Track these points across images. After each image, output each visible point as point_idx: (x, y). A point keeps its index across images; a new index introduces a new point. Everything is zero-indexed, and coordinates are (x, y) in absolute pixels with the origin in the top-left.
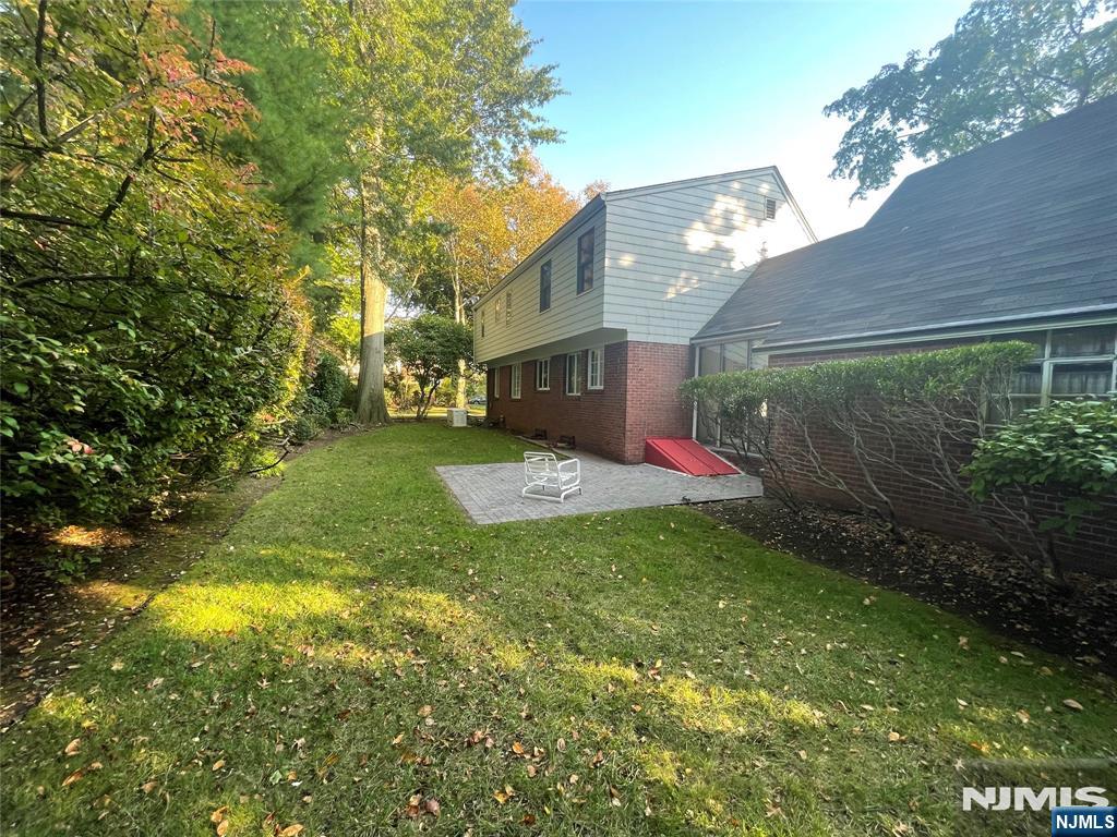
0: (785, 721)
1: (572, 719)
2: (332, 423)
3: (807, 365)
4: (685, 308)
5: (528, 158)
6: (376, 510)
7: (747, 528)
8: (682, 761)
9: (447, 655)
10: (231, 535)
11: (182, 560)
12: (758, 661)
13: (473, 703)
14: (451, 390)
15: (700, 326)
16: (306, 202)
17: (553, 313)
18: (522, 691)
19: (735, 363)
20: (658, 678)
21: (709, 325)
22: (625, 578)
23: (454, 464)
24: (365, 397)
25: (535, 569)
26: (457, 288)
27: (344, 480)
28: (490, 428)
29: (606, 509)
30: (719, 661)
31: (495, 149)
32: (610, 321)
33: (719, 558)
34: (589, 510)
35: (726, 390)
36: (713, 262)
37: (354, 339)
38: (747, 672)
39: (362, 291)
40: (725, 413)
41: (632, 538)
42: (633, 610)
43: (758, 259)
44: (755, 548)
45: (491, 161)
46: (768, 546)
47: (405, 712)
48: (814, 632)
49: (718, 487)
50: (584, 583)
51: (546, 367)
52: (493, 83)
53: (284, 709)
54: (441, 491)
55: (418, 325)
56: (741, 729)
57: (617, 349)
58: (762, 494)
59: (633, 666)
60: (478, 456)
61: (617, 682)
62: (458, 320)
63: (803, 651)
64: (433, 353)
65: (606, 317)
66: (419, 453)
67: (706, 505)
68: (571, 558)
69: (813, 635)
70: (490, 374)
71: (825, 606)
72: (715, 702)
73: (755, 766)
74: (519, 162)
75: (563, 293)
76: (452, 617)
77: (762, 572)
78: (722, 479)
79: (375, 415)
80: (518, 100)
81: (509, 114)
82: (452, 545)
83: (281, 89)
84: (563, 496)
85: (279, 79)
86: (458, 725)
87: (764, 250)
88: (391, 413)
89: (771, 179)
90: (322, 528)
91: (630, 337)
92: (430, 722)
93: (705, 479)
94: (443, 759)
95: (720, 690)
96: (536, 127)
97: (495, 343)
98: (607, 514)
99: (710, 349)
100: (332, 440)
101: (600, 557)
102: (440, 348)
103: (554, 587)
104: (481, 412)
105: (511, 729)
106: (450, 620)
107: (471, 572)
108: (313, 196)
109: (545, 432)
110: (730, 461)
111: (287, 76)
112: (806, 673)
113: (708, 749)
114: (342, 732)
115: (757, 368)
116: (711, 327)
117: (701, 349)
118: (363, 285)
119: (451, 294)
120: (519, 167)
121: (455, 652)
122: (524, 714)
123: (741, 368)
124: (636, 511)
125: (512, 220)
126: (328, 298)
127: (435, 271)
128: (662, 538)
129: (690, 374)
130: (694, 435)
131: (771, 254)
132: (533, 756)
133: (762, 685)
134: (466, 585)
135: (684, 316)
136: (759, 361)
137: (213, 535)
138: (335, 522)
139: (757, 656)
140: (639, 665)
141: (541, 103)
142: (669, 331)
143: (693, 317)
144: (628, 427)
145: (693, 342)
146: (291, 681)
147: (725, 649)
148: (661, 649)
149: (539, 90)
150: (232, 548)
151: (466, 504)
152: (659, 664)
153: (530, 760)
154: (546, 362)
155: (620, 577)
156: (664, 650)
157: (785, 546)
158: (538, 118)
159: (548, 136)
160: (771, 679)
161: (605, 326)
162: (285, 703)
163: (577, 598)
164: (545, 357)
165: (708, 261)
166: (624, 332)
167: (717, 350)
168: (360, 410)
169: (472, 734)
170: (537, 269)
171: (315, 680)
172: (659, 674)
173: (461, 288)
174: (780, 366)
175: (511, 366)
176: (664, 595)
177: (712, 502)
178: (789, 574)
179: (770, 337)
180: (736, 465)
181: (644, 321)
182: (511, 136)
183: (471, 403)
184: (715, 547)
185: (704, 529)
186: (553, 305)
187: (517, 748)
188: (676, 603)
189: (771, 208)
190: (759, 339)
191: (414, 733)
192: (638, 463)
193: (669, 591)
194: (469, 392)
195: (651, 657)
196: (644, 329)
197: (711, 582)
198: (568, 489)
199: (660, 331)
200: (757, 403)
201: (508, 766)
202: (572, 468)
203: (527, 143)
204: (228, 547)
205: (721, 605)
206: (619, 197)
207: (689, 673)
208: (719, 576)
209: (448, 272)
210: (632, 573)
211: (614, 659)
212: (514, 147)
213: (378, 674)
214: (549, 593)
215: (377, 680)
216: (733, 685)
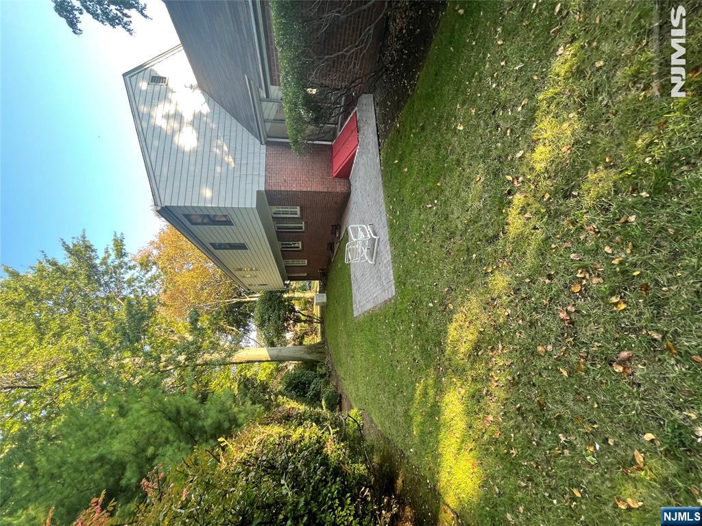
0: (567, 79)
1: (553, 246)
2: (327, 377)
3: (277, 55)
4: (239, 148)
5: (138, 257)
6: (385, 359)
7: (398, 107)
8: (597, 164)
9: (495, 329)
10: (403, 448)
11: (419, 479)
12: (510, 100)
13: (536, 316)
14: (303, 300)
15: (252, 137)
16: (178, 412)
17: (247, 241)
18: (528, 280)
19: (277, 112)
20: (521, 179)
21: (250, 130)
22: (437, 198)
23: (352, 305)
24: (309, 357)
25: (429, 261)
26: (235, 300)
27: (364, 374)
28: (327, 279)
29: (383, 207)
30: (509, 131)
31: (133, 281)
32: (251, 202)
33: (423, 128)
34: (384, 219)
35: (299, 119)
36: (203, 126)
37: (272, 366)
38: (520, 109)
39: (240, 363)
40: (316, 120)
41: (406, 191)
42: (463, 194)
43: (198, 92)
44: (414, 101)
45: (142, 284)
46: (413, 90)
47: (541, 364)
48: (486, 55)
49: (366, 127)
50: (440, 228)
51: (286, 244)
52: (82, 285)
53: (534, 443)
54: (371, 316)
55: (261, 325)
56: (571, 116)
57: (270, 197)
58: (372, 95)
59: (510, 198)
60: (347, 289)
61: (523, 210)
62: (257, 299)
63: (503, 63)
64: (279, 316)
65: (248, 206)
66: (345, 326)
67: (380, 137)
68: (421, 235)
69: (489, 55)
70: (291, 279)
71: (464, 47)
72: (545, 136)
73: (606, 106)
74: (141, 264)
75: (233, 235)
76: (465, 321)
77: (434, 96)
78: (361, 124)
79: (320, 350)
80: (94, 266)
81: (106, 273)
82: (410, 314)
83: (96, 436)
84: (374, 237)
85: (89, 439)
86: (554, 329)
87: (191, 87)
88: (318, 339)
89: (133, 79)
90: (398, 394)
91: (263, 189)
92: (550, 348)
93: (360, 136)
94: (583, 343)
95: (534, 132)
96: (113, 254)
97: (271, 277)
98: (387, 207)
99: (268, 130)
100: (337, 376)
101: (420, 214)
102: (276, 311)
103: (443, 249)
104: (316, 284)
105: (560, 292)
106: (467, 323)
107: (431, 305)
108: (174, 409)
109: (328, 244)
110: (347, 118)
111: (86, 434)
112: (523, 62)
113: (589, 142)
114: (555, 409)
115: (280, 95)
116: (252, 128)
117: (269, 137)
118: (236, 363)
119: (239, 304)
120: (145, 265)
121: (493, 323)
122: (547, 281)
123: (281, 107)
124: (384, 186)
125: (185, 266)
126: (246, 386)
127: (224, 315)
128: (406, 170)
129: (287, 145)
130: (330, 143)
131: (195, 83)
132: (584, 278)
133: (531, 98)
134: (442, 308)
135: (245, 149)
136: (275, 94)
137: (401, 458)
138: (393, 385)
139: (505, 102)
140: (509, 193)
141: (93, 251)
142: (256, 161)
143: (245, 142)
144: (326, 190)
145: (263, 143)
146: (512, 435)
147: (498, 126)
148: (496, 175)
149: (83, 253)
150: (411, 450)
151: (380, 300)
152: (509, 178)
153: (587, 280)
154: (282, 244)
155: (436, 201)
156: (496, 174)
157: (412, 78)
158: (106, 252)
159: (119, 245)
160: (526, 90)
161: (255, 207)
162: (530, 442)
163: (453, 234)
164: (279, 245)
165: (202, 130)
166: (258, 192)
167: (268, 125)
168: (318, 359)
169: (562, 320)
170: (217, 252)
171: (512, 418)
172: (517, 178)
173: (235, 298)
174: (279, 77)
175: (286, 266)
176: (452, 170)
177: (378, 131)
178: (436, 75)
179: (257, 85)
180: (350, 113)
181: (250, 178)
182: (122, 271)
183: (310, 287)
184: (414, 131)
185: (399, 139)
186: (242, 242)
187: (576, 289)
188: (458, 163)
189: (157, 80)
190: (259, 93)
191: (560, 360)
192: (350, 183)
193: (449, 167)
194: (304, 289)
195: (503, 183)
196: (256, 178)
197: (442, 135)
198: (370, 234)
199: (256, 166)
200: (307, 95)
201: (592, 298)
202: (355, 230)
203: (126, 259)
204: (411, 452)
205: (461, 128)
206: (157, 196)
207: (519, 155)
208: (437, 129)
209: (225, 306)
210: (434, 193)
211: (504, 211)
212: (130, 268)
213: (509, 378)
214: (448, 253)
215: (514, 378)
216: (530, 120)
